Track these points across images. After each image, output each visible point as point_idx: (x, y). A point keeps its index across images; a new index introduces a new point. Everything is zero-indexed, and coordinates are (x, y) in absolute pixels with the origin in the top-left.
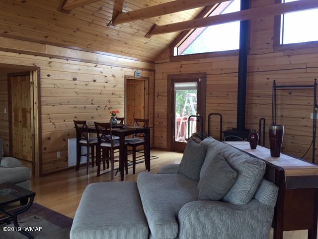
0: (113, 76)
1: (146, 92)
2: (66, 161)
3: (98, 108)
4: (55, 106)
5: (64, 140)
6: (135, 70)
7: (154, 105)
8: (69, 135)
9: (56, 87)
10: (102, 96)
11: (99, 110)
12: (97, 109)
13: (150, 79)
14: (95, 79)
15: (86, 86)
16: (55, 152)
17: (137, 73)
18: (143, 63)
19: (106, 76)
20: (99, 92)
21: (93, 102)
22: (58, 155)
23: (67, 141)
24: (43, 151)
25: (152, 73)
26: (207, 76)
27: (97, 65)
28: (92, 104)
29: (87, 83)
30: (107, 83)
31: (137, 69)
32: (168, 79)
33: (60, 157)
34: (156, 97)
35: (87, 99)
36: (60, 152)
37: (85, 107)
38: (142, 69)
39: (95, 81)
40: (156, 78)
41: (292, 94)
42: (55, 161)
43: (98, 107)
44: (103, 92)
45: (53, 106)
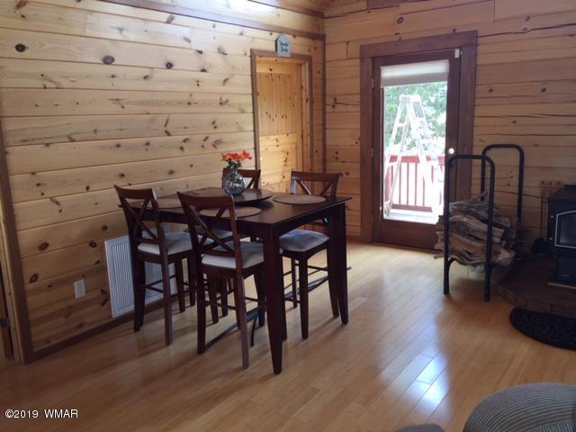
0: (222, 52)
1: (305, 95)
2: (103, 304)
3: (184, 145)
4: (52, 147)
5: (93, 245)
6: (275, 35)
7: (324, 129)
8: (105, 228)
9: (49, 84)
10: (192, 109)
11: (187, 152)
12: (182, 148)
13: (314, 60)
14: (171, 59)
15: (143, 82)
16: (68, 281)
17: (282, 44)
18: (297, 15)
19: (201, 52)
20: (186, 98)
21: (169, 128)
22: (79, 289)
23: (103, 246)
24: (29, 287)
25: (319, 43)
26: (480, 40)
27: (172, 19)
28: (168, 134)
29: (147, 72)
30: (204, 70)
31: (282, 31)
32: (362, 58)
33: (83, 293)
34: (329, 109)
35: (152, 121)
36: (82, 281)
37: (147, 144)
38: (295, 33)
39: (169, 66)
40: (328, 58)
42: (70, 307)
43: (185, 141)
44: (196, 98)
45: (47, 145)
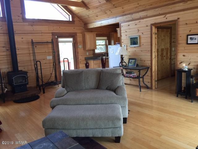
41: (37, 47)
